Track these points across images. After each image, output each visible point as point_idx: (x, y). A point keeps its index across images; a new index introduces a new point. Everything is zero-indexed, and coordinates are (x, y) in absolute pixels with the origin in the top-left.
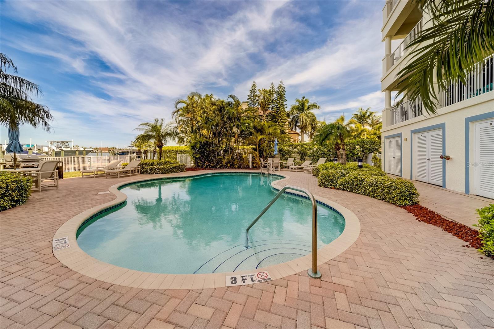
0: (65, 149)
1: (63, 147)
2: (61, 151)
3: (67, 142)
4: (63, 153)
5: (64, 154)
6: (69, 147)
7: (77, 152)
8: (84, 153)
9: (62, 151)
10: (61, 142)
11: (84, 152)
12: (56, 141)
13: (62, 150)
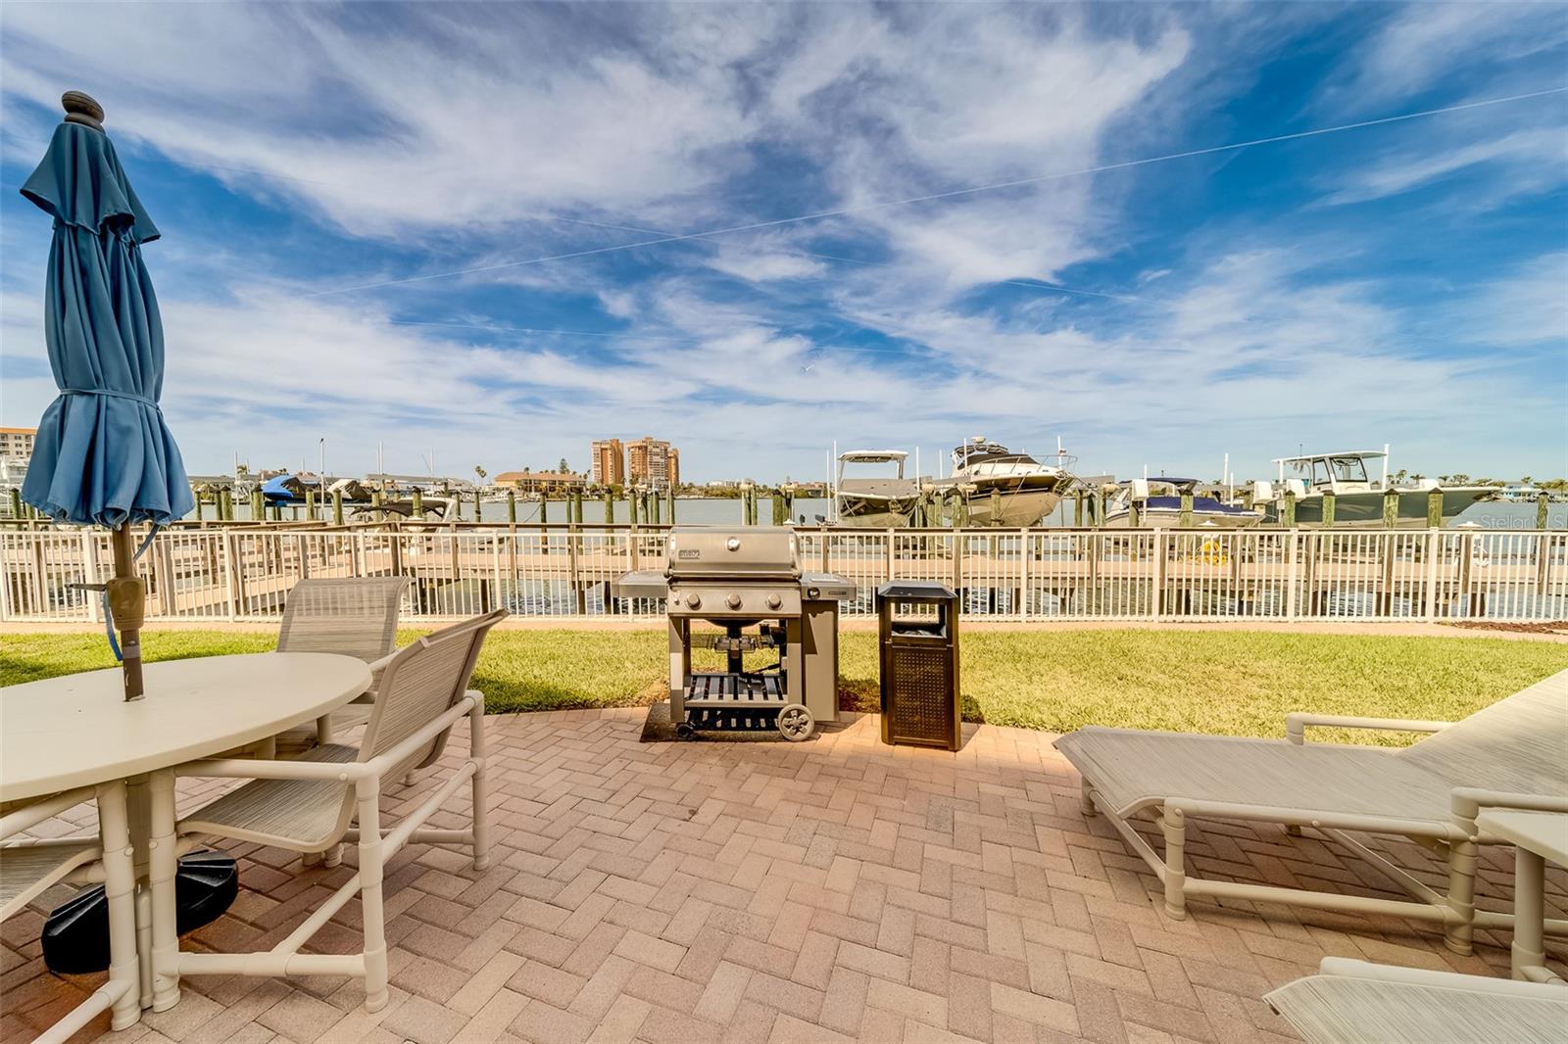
0: (1340, 489)
1: (1338, 481)
2: (1320, 499)
3: (1357, 458)
4: (1329, 508)
5: (1336, 509)
6: (1366, 481)
7: (1392, 504)
8: (1431, 506)
9: (1326, 500)
10: (1331, 459)
11: (1435, 504)
12: (1311, 457)
13: (1329, 493)
